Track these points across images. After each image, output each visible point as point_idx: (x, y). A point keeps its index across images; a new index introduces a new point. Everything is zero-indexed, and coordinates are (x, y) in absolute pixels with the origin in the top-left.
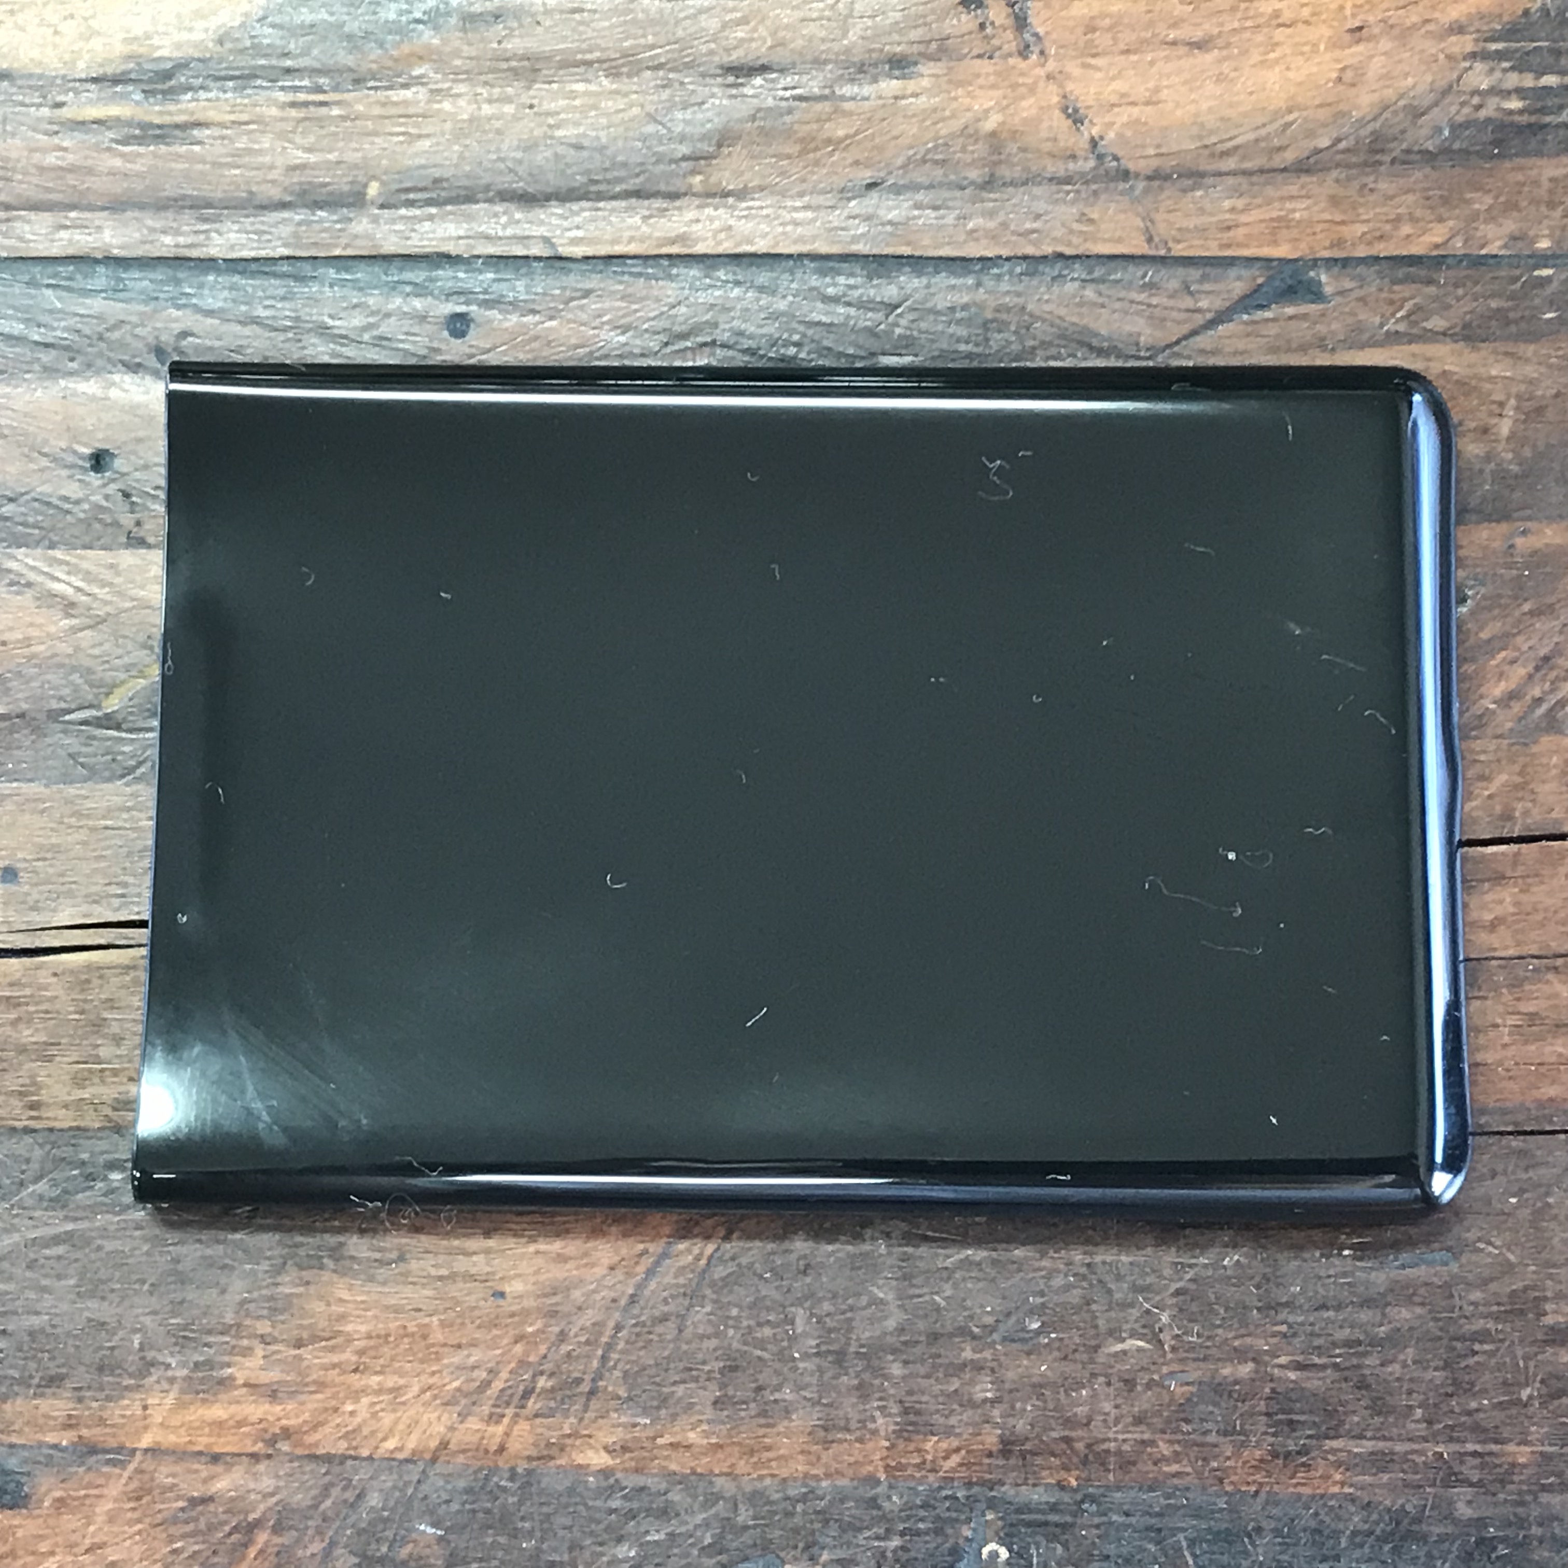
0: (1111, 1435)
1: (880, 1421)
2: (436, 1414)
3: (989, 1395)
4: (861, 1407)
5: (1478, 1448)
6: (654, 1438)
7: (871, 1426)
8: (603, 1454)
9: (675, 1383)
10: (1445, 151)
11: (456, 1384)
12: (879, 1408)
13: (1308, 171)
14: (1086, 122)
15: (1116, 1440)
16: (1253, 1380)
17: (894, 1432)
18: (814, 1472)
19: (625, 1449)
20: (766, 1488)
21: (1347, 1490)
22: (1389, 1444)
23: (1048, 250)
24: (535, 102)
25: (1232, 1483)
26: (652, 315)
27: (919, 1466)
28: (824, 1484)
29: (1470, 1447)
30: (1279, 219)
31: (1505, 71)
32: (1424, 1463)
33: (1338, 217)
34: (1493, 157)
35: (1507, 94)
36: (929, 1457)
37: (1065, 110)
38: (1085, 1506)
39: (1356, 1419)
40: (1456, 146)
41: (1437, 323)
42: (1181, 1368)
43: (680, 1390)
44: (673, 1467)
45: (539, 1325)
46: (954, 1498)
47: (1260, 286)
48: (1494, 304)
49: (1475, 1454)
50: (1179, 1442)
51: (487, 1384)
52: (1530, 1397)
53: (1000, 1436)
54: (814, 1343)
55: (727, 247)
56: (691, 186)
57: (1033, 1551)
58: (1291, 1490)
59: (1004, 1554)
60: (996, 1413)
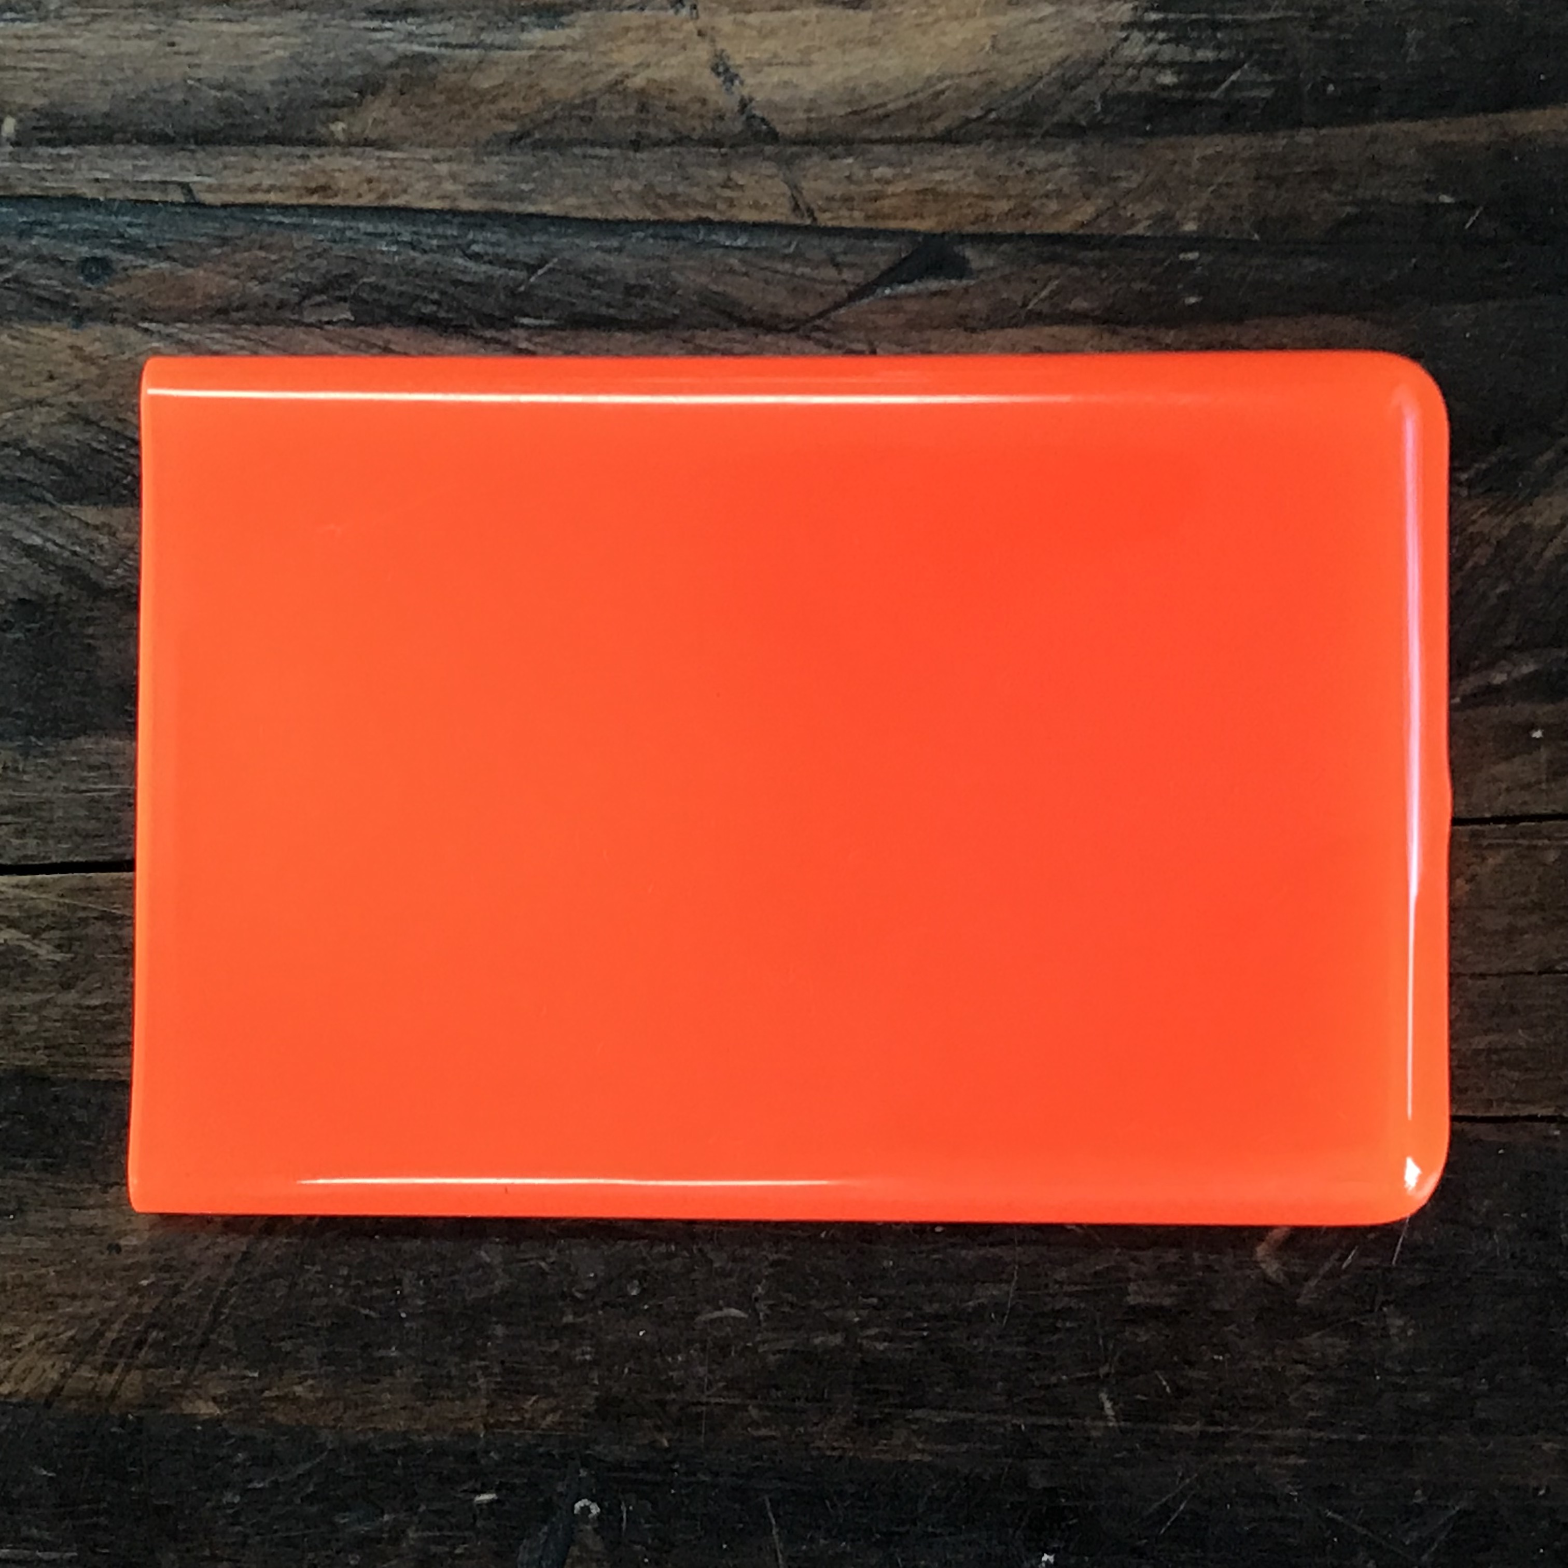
0: (704, 1399)
1: (482, 1380)
2: (51, 1363)
3: (588, 1357)
4: (463, 1366)
5: (1056, 1422)
6: (262, 1391)
7: (471, 1384)
8: (211, 1404)
9: (283, 1339)
10: (1096, 126)
11: (70, 1333)
12: (480, 1367)
13: (957, 142)
14: (737, 82)
15: (708, 1404)
16: (843, 1350)
17: (494, 1390)
18: (418, 1427)
19: (232, 1401)
20: (370, 1440)
21: (928, 1458)
22: (971, 1415)
23: (694, 214)
24: (177, 39)
25: (818, 1448)
26: (291, 267)
27: (517, 1424)
28: (426, 1439)
29: (1048, 1421)
30: (925, 191)
31: (1162, 43)
32: (1003, 1435)
33: (986, 191)
34: (1146, 134)
35: (1163, 66)
36: (527, 1416)
37: (715, 69)
38: (676, 1466)
39: (938, 1390)
40: (1108, 121)
41: (1079, 304)
42: (775, 1335)
43: (287, 1346)
44: (281, 1418)
45: (152, 1278)
46: (549, 1454)
47: (905, 259)
48: (1137, 286)
49: (1051, 1427)
50: (768, 1408)
51: (100, 1334)
52: (1107, 1375)
53: (597, 1398)
54: (420, 1303)
55: (368, 199)
56: (332, 133)
57: (623, 1508)
58: (874, 1456)
59: (595, 1510)
60: (595, 1376)
